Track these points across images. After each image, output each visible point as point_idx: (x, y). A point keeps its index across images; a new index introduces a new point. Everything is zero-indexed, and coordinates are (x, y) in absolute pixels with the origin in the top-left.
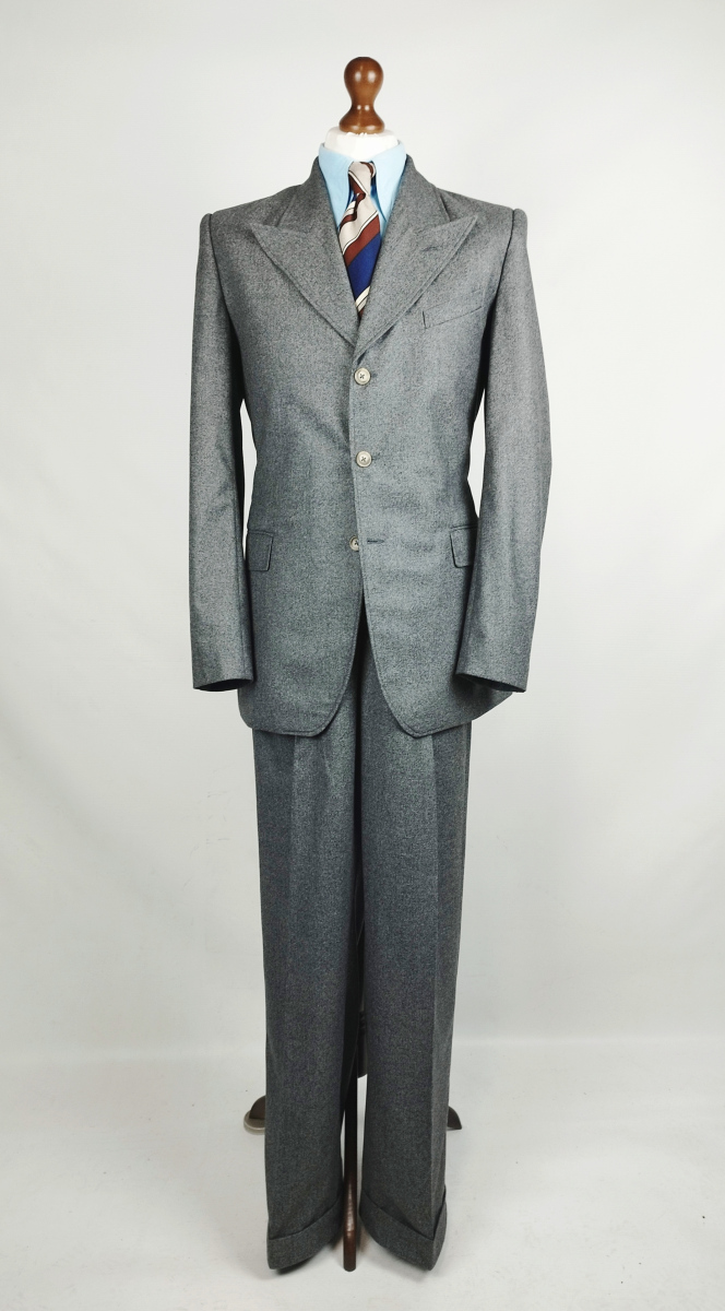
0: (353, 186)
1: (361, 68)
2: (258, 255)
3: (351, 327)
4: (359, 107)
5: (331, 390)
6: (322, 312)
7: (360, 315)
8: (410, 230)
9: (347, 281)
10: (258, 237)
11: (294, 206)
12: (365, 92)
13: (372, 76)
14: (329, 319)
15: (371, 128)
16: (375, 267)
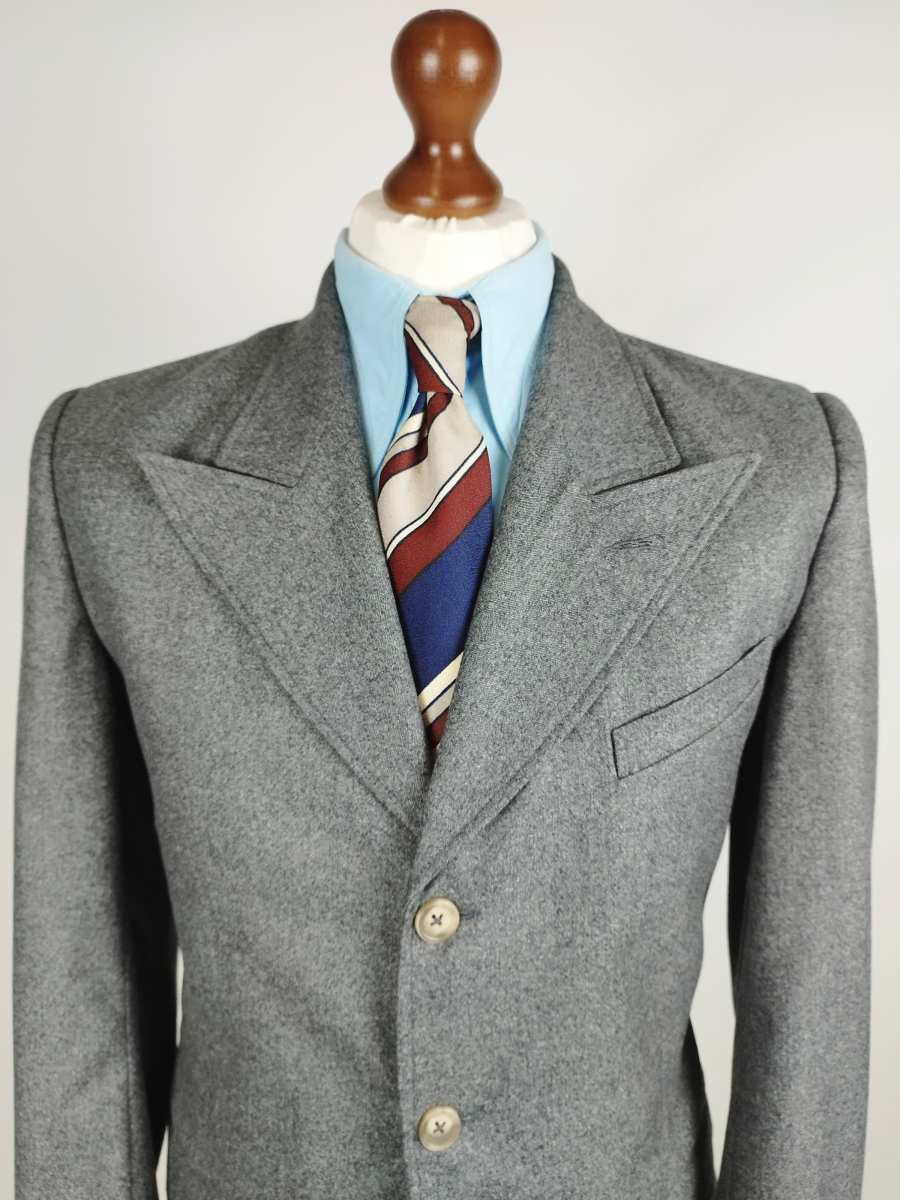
0: (417, 364)
1: (441, 41)
2: (160, 539)
3: (407, 778)
4: (435, 150)
5: (349, 942)
6: (325, 729)
7: (433, 734)
8: (574, 488)
9: (396, 643)
10: (161, 492)
11: (265, 396)
12: (447, 109)
13: (469, 64)
14: (344, 752)
15: (468, 201)
16: (474, 601)
